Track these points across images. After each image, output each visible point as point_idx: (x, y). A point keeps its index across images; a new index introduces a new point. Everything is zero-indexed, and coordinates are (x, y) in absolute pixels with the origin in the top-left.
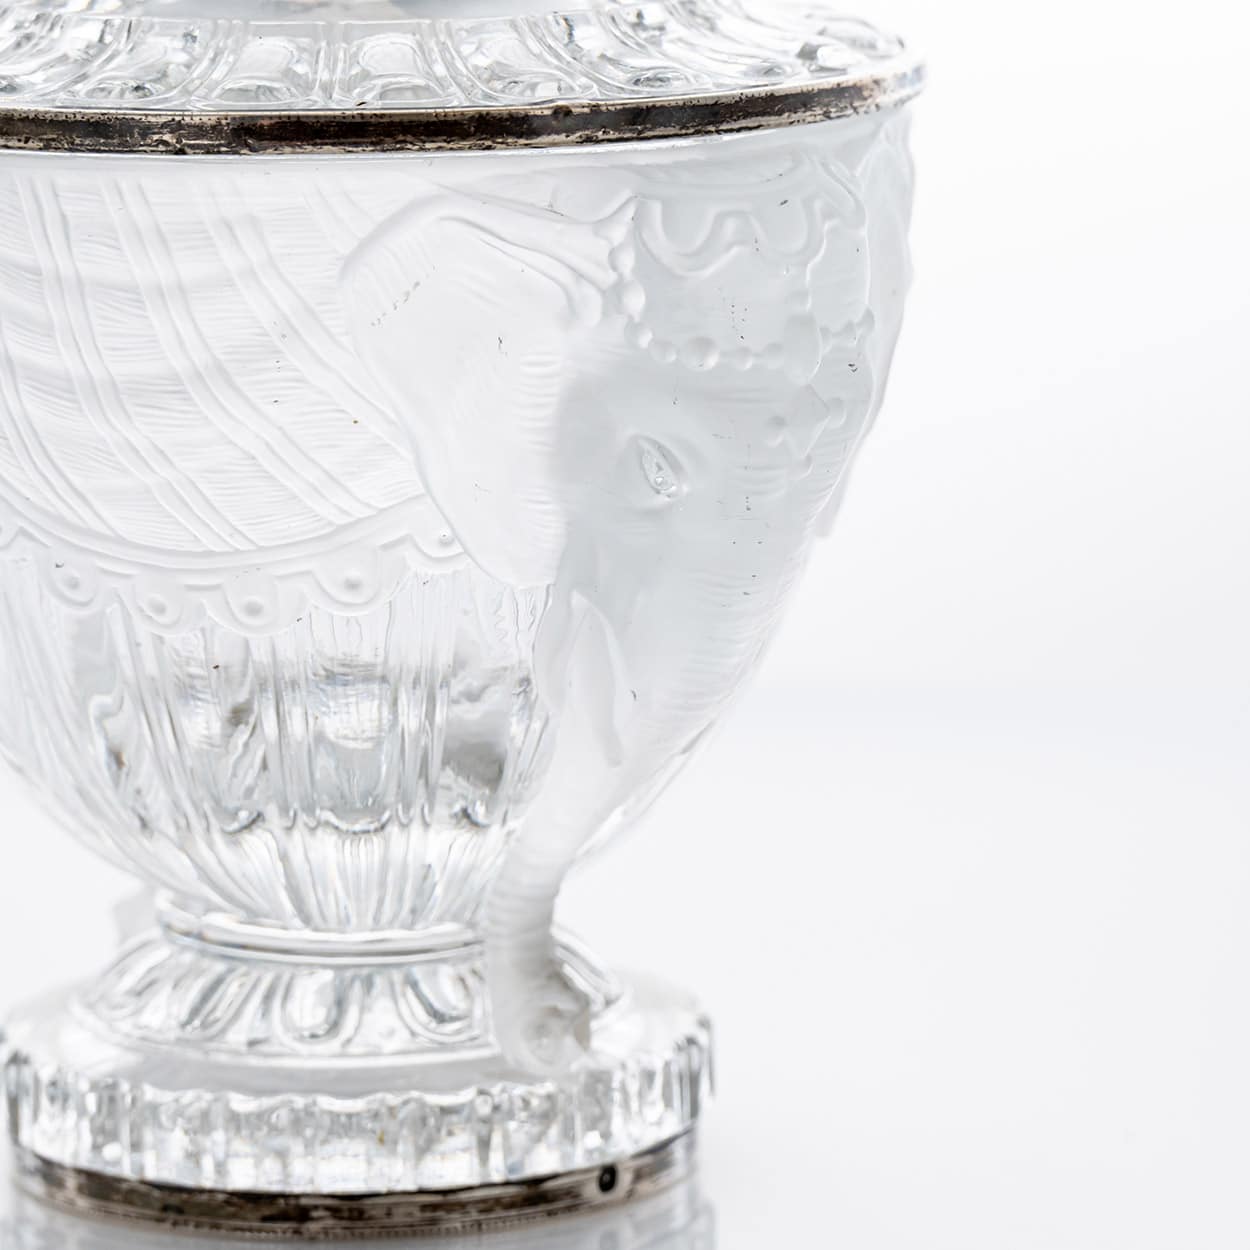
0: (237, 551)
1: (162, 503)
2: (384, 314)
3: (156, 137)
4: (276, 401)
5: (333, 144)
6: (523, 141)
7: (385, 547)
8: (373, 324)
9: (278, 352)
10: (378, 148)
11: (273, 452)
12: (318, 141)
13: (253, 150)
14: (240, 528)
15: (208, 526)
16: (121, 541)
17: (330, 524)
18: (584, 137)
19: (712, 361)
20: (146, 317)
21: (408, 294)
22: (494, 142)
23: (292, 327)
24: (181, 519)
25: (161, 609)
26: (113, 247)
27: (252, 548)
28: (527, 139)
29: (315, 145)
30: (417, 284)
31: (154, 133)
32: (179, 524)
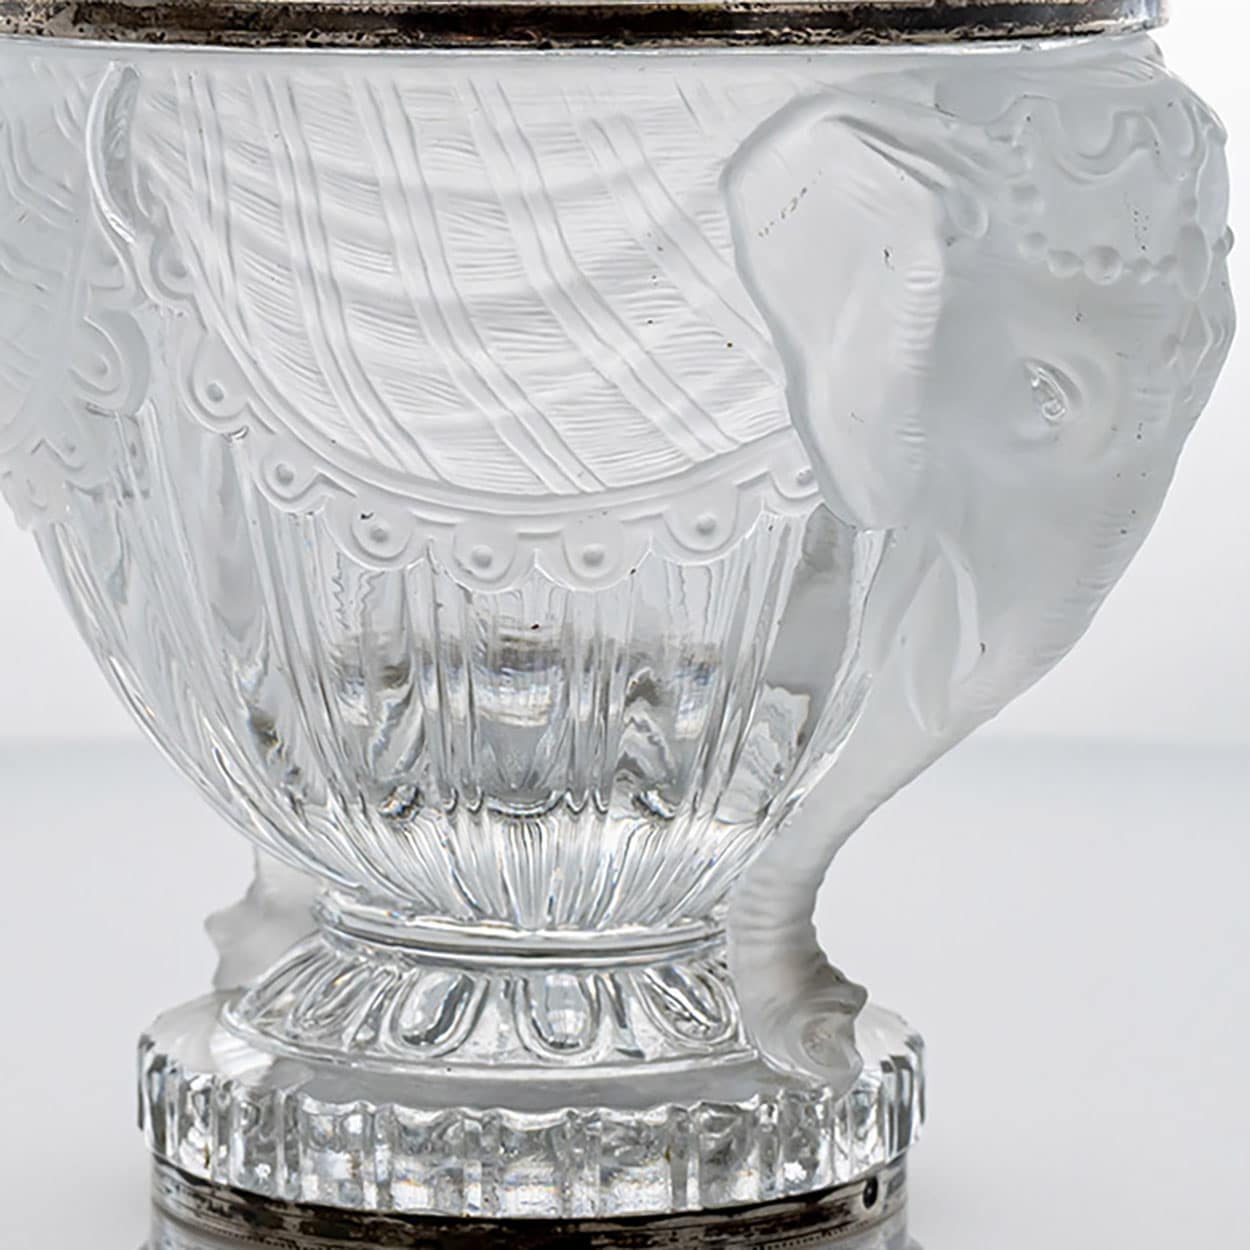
0: (583, 493)
1: (505, 439)
2: (772, 224)
3: (517, 29)
4: (650, 322)
5: (717, 37)
6: (905, 36)
7: (743, 487)
8: (761, 234)
9: (656, 266)
10: (764, 40)
11: (638, 380)
12: (700, 32)
13: (629, 43)
14: (591, 467)
15: (555, 465)
16: (445, 485)
17: (688, 461)
18: (962, 34)
19: (1117, 272)
20: (506, 229)
21: (795, 201)
22: (879, 36)
23: (670, 240)
24: (526, 460)
25: (484, 562)
26: (467, 151)
27: (600, 488)
28: (910, 33)
29: (696, 37)
30: (804, 191)
31: (518, 26)
32: (522, 463)
